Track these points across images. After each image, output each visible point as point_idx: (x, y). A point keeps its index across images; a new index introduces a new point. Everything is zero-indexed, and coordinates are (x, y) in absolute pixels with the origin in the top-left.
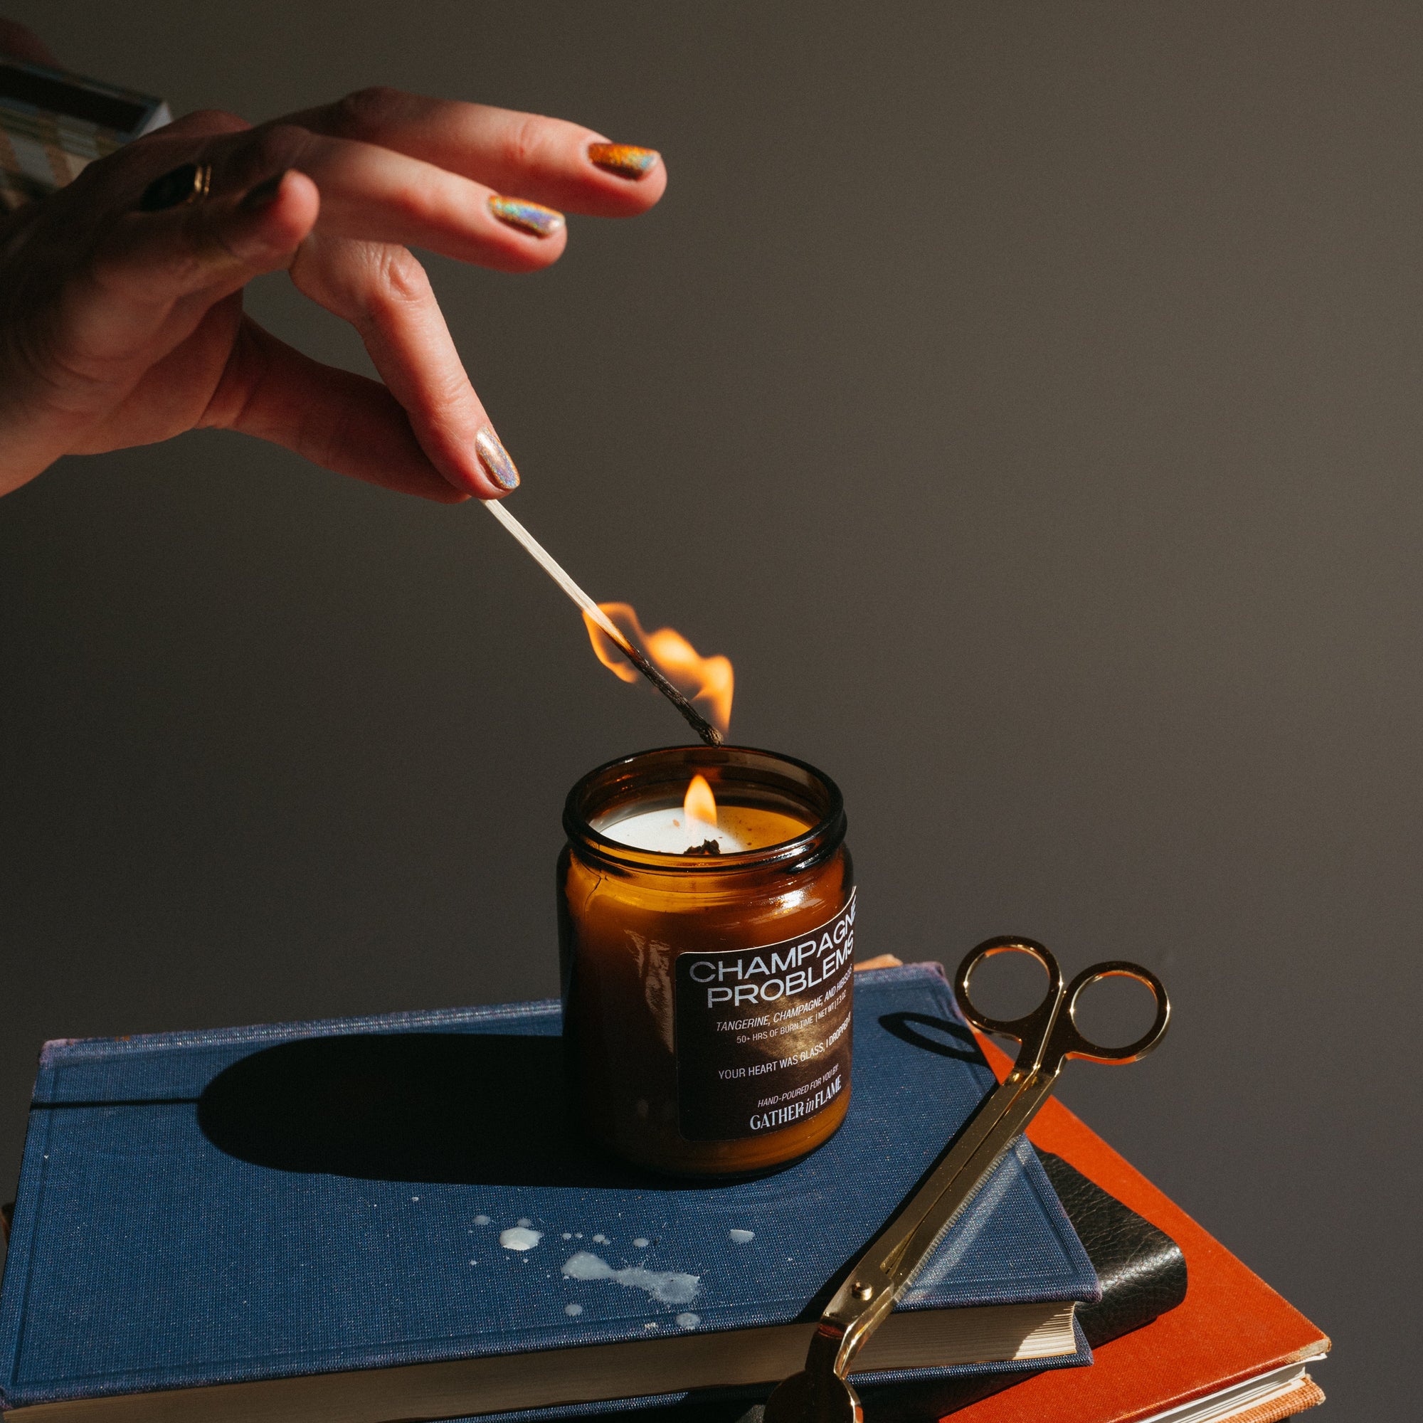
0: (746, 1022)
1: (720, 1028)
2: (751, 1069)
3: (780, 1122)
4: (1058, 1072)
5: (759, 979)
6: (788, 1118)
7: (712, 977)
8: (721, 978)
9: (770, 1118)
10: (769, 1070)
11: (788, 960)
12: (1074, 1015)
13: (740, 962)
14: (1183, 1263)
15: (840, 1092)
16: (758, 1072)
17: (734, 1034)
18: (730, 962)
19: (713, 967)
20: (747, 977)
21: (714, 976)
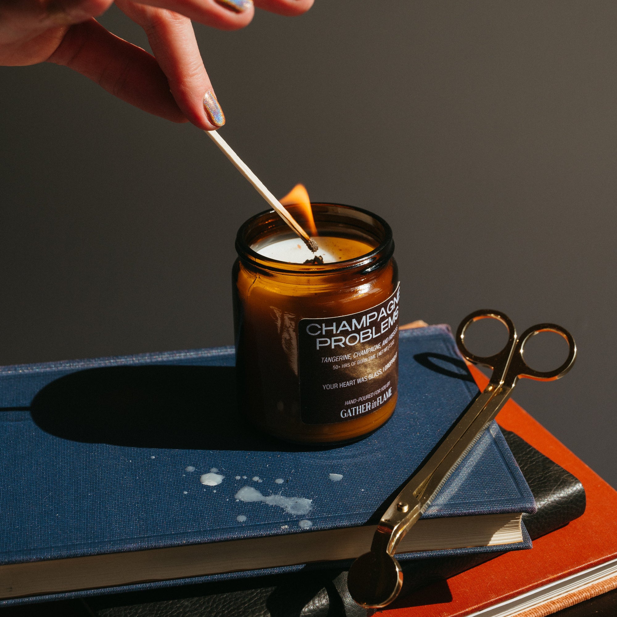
0: (338, 358)
1: (324, 361)
2: (341, 384)
3: (358, 413)
4: (513, 385)
5: (345, 333)
6: (362, 411)
7: (319, 332)
8: (324, 333)
9: (352, 411)
10: (351, 384)
11: (362, 323)
12: (523, 354)
13: (334, 324)
14: (584, 492)
15: (391, 397)
16: (345, 385)
17: (331, 364)
18: (329, 323)
19: (319, 327)
20: (338, 332)
21: (320, 332)
